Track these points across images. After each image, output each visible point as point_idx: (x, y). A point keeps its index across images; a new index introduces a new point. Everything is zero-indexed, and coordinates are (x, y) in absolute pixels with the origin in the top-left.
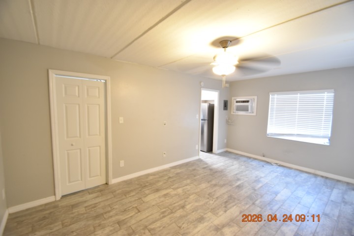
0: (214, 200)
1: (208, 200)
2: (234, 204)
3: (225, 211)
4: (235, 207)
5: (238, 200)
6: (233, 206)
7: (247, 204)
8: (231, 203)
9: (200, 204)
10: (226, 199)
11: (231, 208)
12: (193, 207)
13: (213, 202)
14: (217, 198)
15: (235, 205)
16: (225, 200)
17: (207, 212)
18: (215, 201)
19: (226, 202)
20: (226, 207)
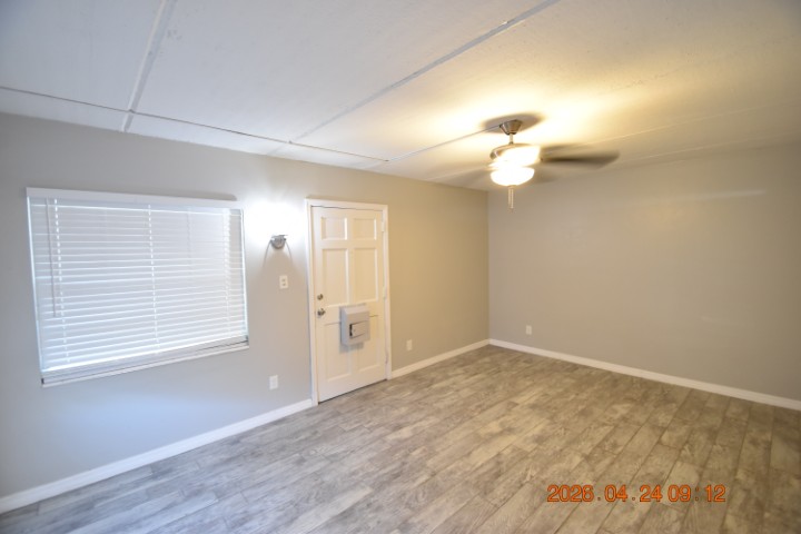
0: (528, 479)
1: (544, 477)
2: (481, 471)
3: (499, 455)
4: (480, 464)
5: (467, 482)
6: (482, 466)
7: (451, 473)
8: (486, 473)
9: (556, 466)
10: (499, 484)
11: (488, 462)
12: (567, 458)
13: (529, 473)
14: (522, 485)
15: (477, 469)
16: (501, 479)
17: (535, 452)
18: (525, 476)
19: (498, 475)
20: (499, 463)
